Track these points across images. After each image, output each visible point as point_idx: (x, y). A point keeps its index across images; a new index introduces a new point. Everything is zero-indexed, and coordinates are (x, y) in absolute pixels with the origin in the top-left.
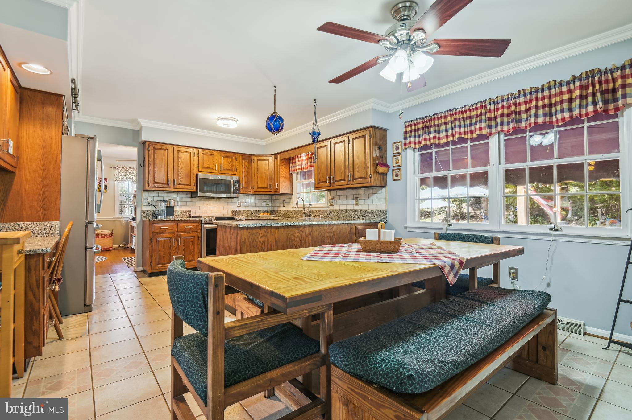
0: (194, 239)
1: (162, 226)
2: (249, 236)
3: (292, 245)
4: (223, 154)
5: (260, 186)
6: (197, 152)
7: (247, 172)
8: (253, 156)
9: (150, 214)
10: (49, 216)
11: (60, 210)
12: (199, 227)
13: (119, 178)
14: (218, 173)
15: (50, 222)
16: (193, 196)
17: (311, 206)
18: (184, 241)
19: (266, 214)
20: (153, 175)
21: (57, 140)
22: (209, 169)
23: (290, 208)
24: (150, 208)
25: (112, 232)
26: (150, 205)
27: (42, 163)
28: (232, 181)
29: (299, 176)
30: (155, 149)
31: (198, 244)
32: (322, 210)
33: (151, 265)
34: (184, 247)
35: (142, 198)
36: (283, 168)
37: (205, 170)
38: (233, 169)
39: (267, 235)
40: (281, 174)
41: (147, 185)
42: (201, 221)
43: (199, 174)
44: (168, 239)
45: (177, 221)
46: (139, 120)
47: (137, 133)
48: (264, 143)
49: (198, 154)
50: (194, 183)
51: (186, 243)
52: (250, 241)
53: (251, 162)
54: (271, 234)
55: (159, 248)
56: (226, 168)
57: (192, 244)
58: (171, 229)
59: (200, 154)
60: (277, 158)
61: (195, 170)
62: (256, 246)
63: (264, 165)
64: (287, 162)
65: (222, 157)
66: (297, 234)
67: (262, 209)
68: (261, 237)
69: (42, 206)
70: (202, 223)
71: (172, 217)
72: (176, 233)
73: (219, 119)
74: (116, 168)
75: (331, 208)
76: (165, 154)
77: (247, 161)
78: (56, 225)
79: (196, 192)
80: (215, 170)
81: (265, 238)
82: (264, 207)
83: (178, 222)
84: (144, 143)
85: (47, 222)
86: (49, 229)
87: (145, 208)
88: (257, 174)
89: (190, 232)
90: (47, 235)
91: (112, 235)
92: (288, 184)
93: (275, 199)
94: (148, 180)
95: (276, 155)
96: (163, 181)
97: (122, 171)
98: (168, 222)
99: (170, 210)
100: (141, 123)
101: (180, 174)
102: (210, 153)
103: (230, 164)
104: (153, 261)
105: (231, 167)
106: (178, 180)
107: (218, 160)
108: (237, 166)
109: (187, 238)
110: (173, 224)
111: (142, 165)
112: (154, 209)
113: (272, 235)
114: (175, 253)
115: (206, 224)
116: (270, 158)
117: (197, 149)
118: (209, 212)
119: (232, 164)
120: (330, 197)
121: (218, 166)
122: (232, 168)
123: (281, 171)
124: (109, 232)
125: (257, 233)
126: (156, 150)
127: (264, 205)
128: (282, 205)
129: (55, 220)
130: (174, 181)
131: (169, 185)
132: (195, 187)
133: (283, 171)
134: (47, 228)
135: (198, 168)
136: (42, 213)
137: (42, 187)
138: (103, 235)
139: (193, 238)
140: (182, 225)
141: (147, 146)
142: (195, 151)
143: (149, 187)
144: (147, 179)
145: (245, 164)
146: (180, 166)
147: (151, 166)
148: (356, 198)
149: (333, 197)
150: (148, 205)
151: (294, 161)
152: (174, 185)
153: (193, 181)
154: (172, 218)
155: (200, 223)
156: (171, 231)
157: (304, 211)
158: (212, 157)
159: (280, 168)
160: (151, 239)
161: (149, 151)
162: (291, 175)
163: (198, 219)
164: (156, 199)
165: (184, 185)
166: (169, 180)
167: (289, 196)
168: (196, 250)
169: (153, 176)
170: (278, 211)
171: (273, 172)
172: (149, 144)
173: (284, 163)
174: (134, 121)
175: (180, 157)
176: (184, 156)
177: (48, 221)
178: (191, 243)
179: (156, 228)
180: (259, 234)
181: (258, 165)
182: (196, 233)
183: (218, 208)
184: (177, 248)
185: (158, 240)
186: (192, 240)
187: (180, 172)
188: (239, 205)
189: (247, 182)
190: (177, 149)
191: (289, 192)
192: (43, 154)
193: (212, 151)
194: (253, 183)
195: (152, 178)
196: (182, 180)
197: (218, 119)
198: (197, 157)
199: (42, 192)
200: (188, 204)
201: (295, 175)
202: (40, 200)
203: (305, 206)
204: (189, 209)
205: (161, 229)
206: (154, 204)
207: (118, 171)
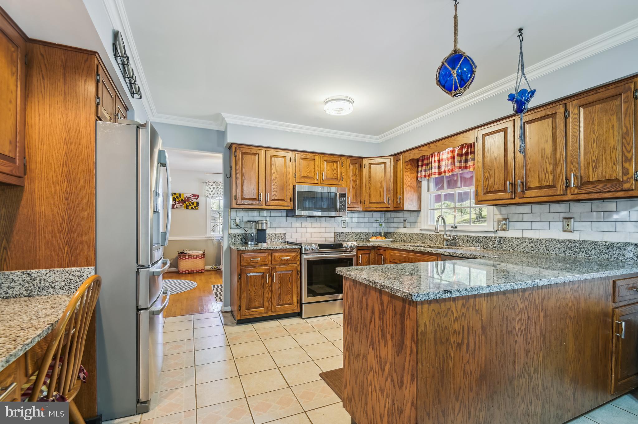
0: (292, 274)
1: (253, 258)
2: (434, 319)
3: (511, 332)
4: (325, 158)
5: (373, 200)
6: (294, 157)
7: (356, 181)
8: (364, 160)
9: (239, 239)
10: (79, 257)
11: (95, 247)
12: (298, 257)
13: (210, 194)
14: (319, 184)
15: (78, 268)
16: (289, 215)
17: (456, 229)
18: (280, 277)
19: (380, 237)
20: (241, 188)
21: (88, 129)
22: (308, 179)
23: (417, 231)
24: (238, 231)
25: (204, 253)
26: (238, 227)
27: (65, 169)
28: (338, 194)
29: (431, 185)
30: (243, 154)
31: (297, 282)
32: (482, 237)
33: (240, 310)
34: (280, 285)
35: (229, 218)
36: (408, 173)
37: (303, 180)
38: (339, 177)
39: (467, 314)
40: (405, 182)
41: (234, 202)
42: (301, 249)
43: (297, 185)
44: (260, 274)
45: (270, 249)
46: (223, 114)
47: (222, 134)
48: (378, 141)
49: (295, 158)
50: (291, 198)
51: (282, 278)
52: (435, 331)
53: (361, 167)
54: (474, 310)
55: (250, 286)
56: (329, 176)
57: (290, 281)
58: (263, 260)
59: (298, 159)
60: (398, 160)
61: (291, 181)
62: (447, 340)
63: (378, 171)
64: (413, 165)
65: (325, 162)
66: (520, 306)
67: (372, 230)
68: (456, 318)
69: (67, 241)
70: (301, 253)
71: (264, 244)
72: (269, 266)
73: (327, 102)
74: (207, 183)
75: (501, 234)
76: (255, 160)
77: (356, 166)
78: (88, 273)
79: (293, 210)
80: (316, 180)
81: (463, 319)
82: (375, 227)
83: (272, 251)
84: (230, 146)
85: (74, 269)
86: (78, 280)
87: (233, 232)
88: (369, 183)
89: (287, 265)
90: (75, 290)
91: (204, 256)
92: (414, 196)
93: (389, 216)
94: (236, 195)
95: (396, 156)
96: (253, 196)
97: (213, 187)
98: (260, 251)
99: (261, 236)
100: (226, 119)
101: (274, 187)
102: (310, 157)
103: (335, 172)
104: (241, 304)
105: (335, 175)
106: (271, 195)
107: (320, 166)
108: (343, 174)
109: (283, 273)
110: (266, 254)
111: (228, 177)
112: (244, 232)
113: (477, 311)
114: (268, 293)
115: (306, 254)
116: (387, 160)
117: (294, 153)
118: (308, 235)
119: (337, 171)
120: (499, 217)
121: (320, 175)
122: (337, 177)
123: (405, 178)
124: (201, 252)
125: (449, 309)
126: (245, 156)
127: (375, 225)
128: (402, 225)
129: (88, 264)
130: (266, 196)
131: (260, 201)
132: (291, 204)
133: (408, 178)
134: (74, 278)
135: (295, 177)
136: (67, 253)
137: (67, 209)
138: (195, 256)
139: (290, 272)
140: (276, 255)
141: (234, 150)
142: (292, 154)
143: (236, 204)
144: (234, 193)
145: (353, 171)
146: (274, 176)
147: (239, 176)
148: (568, 219)
149: (505, 216)
150: (236, 227)
151: (425, 162)
152: (266, 201)
153: (289, 195)
154: (263, 246)
155: (299, 253)
156: (263, 263)
157: (446, 237)
158: (312, 163)
159: (405, 174)
160: (239, 275)
161: (236, 156)
162: (419, 183)
163: (297, 247)
164: (245, 219)
165: (278, 200)
166: (260, 195)
167: (416, 214)
168: (294, 289)
169: (241, 190)
170: (395, 233)
171: (392, 180)
172: (236, 148)
173: (409, 166)
174: (218, 117)
175: (273, 163)
176: (278, 162)
177: (77, 265)
178: (288, 280)
179: (245, 260)
180: (452, 312)
181: (370, 172)
182: (295, 266)
183: (318, 230)
184: (271, 286)
185: (248, 276)
186: (289, 275)
187: (274, 184)
188: (344, 225)
189: (356, 196)
190: (270, 152)
191: (415, 207)
192: (66, 153)
193: (312, 154)
194: (364, 196)
195: (240, 192)
196: (277, 194)
197: (325, 102)
198: (294, 163)
199: (66, 217)
200: (283, 225)
201: (424, 183)
202: (64, 231)
203: (447, 229)
204: (284, 232)
205: (251, 260)
206: (243, 225)
207: (209, 186)
